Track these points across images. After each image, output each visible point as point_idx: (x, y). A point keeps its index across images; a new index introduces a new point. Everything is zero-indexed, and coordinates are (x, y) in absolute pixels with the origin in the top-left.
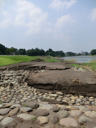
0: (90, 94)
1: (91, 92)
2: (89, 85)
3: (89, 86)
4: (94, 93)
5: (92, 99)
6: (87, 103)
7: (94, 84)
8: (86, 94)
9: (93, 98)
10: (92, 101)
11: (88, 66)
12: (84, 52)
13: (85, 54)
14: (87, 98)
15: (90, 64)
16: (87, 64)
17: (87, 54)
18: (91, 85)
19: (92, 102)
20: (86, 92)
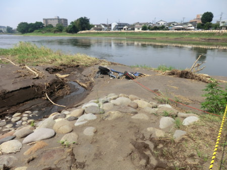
0: (13, 109)
1: (15, 104)
2: (9, 92)
3: (11, 95)
4: (21, 104)
5: (18, 116)
6: (7, 128)
7: (19, 88)
8: (4, 113)
9: (20, 114)
10: (17, 121)
11: (12, 55)
12: (4, 27)
13: (5, 30)
14: (7, 119)
15: (15, 52)
16: (9, 51)
17: (10, 31)
18: (13, 91)
19: (17, 123)
20: (4, 109)
